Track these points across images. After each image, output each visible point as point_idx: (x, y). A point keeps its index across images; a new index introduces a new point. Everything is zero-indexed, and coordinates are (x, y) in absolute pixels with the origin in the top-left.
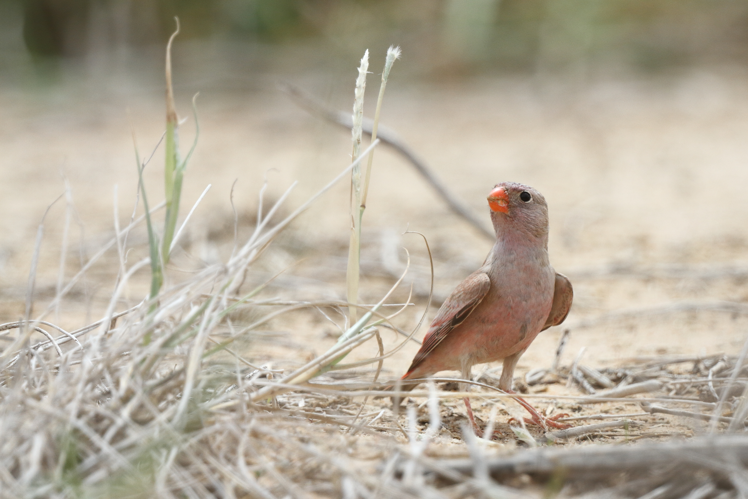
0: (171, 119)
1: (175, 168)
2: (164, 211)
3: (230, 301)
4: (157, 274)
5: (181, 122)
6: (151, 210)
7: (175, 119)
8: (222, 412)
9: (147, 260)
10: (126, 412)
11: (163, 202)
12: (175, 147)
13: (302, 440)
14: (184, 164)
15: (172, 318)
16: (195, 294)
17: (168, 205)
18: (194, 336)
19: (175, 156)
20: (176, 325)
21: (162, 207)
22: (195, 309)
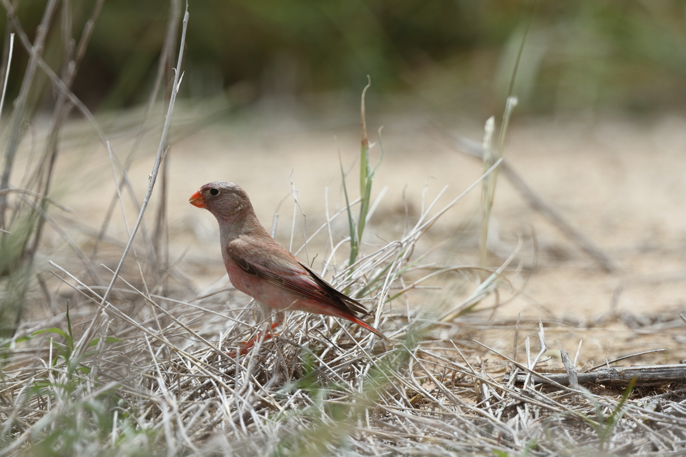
0: (364, 143)
1: (367, 176)
2: (360, 204)
3: (402, 266)
4: (355, 248)
5: (371, 146)
6: (350, 204)
7: (367, 143)
8: (397, 340)
9: (349, 238)
10: (334, 340)
11: (359, 199)
12: (367, 162)
13: (451, 359)
14: (373, 174)
15: (364, 276)
16: (379, 261)
17: (362, 200)
18: (380, 288)
19: (367, 168)
20: (367, 281)
21: (358, 202)
22: (379, 271)
